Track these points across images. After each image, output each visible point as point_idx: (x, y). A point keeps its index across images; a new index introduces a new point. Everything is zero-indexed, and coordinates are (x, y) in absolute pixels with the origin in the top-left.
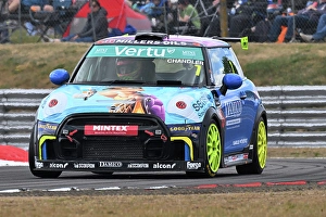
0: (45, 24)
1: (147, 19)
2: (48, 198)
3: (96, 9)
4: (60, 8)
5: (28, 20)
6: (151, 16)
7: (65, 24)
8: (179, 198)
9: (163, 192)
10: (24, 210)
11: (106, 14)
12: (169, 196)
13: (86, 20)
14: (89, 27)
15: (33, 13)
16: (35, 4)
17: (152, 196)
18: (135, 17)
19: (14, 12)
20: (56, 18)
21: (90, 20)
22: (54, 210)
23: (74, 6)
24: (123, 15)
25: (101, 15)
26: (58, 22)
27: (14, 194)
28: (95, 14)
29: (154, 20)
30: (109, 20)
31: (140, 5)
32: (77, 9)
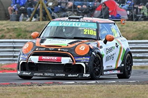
0: (83, 13)
1: (125, 11)
2: (86, 86)
3: (104, 7)
4: (89, 7)
5: (76, 11)
6: (127, 10)
7: (92, 13)
8: (141, 86)
9: (134, 84)
10: (77, 91)
11: (109, 9)
12: (136, 85)
13: (100, 12)
14: (101, 14)
15: (79, 8)
16: (79, 5)
17: (129, 85)
18: (121, 10)
19: (71, 8)
20: (88, 10)
21: (102, 12)
22: (89, 91)
23: (95, 6)
24: (116, 10)
25: (106, 9)
26: (89, 12)
27: (72, 84)
28: (104, 9)
29: (128, 12)
30: (110, 12)
31: (122, 6)
32: (96, 7)
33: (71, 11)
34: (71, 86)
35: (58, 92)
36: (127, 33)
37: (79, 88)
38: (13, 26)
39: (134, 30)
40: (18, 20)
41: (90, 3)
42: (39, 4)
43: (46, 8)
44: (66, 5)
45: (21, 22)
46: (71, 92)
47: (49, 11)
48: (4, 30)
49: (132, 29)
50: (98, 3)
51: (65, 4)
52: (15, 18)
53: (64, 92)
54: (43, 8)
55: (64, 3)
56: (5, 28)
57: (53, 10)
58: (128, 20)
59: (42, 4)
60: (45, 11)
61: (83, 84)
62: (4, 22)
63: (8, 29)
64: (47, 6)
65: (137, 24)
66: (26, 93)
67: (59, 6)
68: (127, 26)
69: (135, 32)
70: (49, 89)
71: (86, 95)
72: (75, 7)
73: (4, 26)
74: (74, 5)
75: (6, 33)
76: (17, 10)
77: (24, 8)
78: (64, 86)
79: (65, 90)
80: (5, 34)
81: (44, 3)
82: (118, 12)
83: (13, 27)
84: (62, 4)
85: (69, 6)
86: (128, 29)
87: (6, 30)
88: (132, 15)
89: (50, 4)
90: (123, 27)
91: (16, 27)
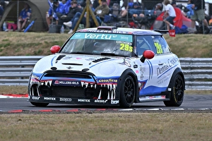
33: (126, 21)
34: (129, 114)
35: (113, 121)
36: (196, 49)
37: (138, 116)
38: (53, 39)
39: (204, 45)
40: (58, 31)
41: (150, 11)
42: (86, 11)
43: (94, 17)
44: (119, 13)
45: (62, 34)
46: (129, 121)
47: (98, 20)
48: (41, 44)
49: (201, 43)
50: (159, 11)
51: (117, 12)
52: (55, 30)
53: (121, 122)
54: (91, 17)
55: (116, 10)
56: (43, 42)
57: (102, 19)
58: (196, 33)
59: (89, 11)
60: (93, 20)
61: (144, 112)
62: (42, 34)
63: (46, 42)
64: (95, 14)
65: (208, 38)
66: (73, 122)
67: (110, 15)
68: (196, 40)
69: (206, 47)
70: (102, 117)
71: (148, 124)
72: (130, 15)
73: (42, 40)
74: (129, 14)
75: (43, 47)
76: (57, 19)
77: (65, 16)
78: (120, 114)
79: (121, 119)
80: (42, 49)
81: (91, 11)
82: (184, 23)
83: (52, 41)
84: (114, 12)
85: (123, 14)
86: (197, 44)
87: (44, 44)
88: (201, 27)
89: (100, 12)
90: (191, 41)
91: (56, 40)
